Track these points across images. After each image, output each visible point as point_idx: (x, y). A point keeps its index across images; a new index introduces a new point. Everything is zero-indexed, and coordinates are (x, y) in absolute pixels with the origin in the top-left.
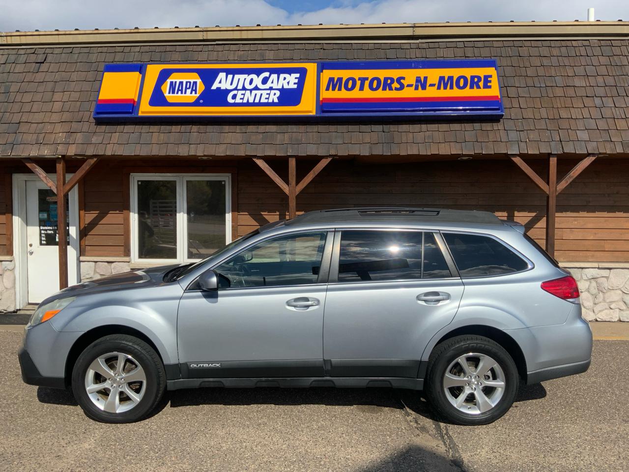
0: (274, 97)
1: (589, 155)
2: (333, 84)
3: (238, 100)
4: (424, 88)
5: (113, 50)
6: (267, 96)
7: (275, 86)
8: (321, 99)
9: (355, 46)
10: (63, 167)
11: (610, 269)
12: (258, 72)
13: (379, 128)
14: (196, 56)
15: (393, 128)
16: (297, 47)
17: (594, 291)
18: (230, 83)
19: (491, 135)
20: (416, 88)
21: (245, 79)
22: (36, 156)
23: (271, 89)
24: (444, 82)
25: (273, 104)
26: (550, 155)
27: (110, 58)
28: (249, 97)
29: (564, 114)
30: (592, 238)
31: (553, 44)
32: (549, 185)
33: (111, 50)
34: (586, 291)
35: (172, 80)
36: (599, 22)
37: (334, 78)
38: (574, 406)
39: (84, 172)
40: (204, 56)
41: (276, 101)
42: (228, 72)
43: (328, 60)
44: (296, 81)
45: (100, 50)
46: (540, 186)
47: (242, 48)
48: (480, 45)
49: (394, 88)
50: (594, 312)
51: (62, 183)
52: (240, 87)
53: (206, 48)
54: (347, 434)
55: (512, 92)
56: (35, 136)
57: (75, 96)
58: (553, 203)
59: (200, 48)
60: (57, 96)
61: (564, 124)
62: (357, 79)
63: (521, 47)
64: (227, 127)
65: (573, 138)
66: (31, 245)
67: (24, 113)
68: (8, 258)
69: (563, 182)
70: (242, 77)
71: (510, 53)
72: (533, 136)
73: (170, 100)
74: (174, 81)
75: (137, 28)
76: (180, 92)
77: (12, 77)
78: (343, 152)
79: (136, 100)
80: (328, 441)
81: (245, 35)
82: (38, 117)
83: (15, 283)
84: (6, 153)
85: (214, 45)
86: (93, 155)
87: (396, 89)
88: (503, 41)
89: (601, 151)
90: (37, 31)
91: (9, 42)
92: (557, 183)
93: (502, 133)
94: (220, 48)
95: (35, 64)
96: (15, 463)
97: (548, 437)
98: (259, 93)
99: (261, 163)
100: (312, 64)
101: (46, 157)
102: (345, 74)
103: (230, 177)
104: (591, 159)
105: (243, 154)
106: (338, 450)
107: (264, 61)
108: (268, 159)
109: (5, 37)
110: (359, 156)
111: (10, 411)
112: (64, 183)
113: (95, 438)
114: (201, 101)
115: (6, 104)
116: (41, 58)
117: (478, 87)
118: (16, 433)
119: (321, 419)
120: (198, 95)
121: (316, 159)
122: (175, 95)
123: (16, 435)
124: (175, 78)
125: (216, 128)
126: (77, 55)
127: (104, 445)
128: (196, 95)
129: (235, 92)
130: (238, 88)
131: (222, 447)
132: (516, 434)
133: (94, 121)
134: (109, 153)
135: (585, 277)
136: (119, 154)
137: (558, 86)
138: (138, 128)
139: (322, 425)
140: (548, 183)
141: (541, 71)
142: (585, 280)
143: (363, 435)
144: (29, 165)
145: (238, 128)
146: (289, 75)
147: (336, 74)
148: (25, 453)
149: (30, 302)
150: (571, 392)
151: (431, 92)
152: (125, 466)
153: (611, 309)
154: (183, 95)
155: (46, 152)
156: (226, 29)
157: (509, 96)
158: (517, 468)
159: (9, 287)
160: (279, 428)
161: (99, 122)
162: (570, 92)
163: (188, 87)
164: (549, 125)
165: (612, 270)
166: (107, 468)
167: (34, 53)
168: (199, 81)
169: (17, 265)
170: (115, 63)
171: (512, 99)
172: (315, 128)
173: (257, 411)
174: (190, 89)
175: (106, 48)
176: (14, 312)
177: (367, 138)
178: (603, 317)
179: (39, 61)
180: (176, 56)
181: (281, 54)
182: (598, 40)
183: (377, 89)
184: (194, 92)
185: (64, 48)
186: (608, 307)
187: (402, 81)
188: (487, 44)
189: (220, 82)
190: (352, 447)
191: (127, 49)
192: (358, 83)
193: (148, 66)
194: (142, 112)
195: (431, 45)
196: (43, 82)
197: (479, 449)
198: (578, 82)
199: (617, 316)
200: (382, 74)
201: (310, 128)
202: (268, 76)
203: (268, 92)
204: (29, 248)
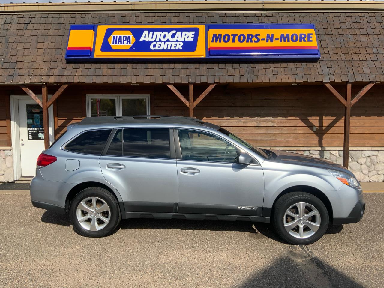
0: (180, 46)
1: (370, 82)
2: (216, 38)
3: (157, 48)
4: (272, 41)
5: (74, 16)
6: (175, 46)
7: (179, 39)
8: (209, 47)
9: (227, 15)
10: (46, 91)
11: (378, 151)
12: (169, 30)
13: (244, 65)
14: (128, 20)
15: (253, 65)
16: (191, 14)
17: (369, 164)
18: (151, 37)
19: (313, 70)
20: (267, 41)
21: (161, 35)
22: (29, 83)
23: (177, 41)
24: (284, 38)
25: (179, 51)
26: (347, 82)
27: (73, 21)
28: (164, 46)
29: (355, 58)
30: (368, 132)
31: (347, 15)
32: (347, 101)
33: (73, 16)
34: (364, 164)
35: (114, 35)
36: (374, 2)
37: (216, 34)
38: (376, 232)
39: (60, 93)
40: (133, 20)
41: (181, 48)
42: (150, 30)
43: (211, 23)
44: (193, 36)
45: (66, 15)
46: (342, 101)
47: (157, 15)
48: (303, 15)
49: (253, 41)
50: (368, 176)
51: (46, 101)
52: (158, 40)
53: (134, 15)
54: (250, 252)
55: (324, 44)
56: (27, 71)
57: (52, 45)
58: (349, 111)
59: (130, 15)
60: (40, 45)
61: (355, 64)
62: (231, 35)
63: (328, 16)
64: (150, 65)
65: (361, 72)
66: (22, 140)
67: (20, 56)
68: (9, 148)
69: (355, 99)
70: (159, 33)
71: (322, 20)
72: (337, 71)
73: (114, 48)
74: (116, 36)
75: (89, 2)
76: (120, 43)
77: (9, 33)
78: (223, 80)
79: (92, 48)
80: (240, 256)
81: (158, 7)
82: (28, 59)
83: (13, 164)
84: (9, 82)
85: (139, 13)
86: (66, 83)
87: (255, 41)
88: (317, 12)
89: (378, 80)
90: (24, 3)
91: (6, 10)
92: (351, 99)
93: (319, 69)
94: (143, 15)
95: (24, 24)
96: (52, 275)
97: (368, 250)
98: (170, 43)
99: (172, 88)
100: (202, 25)
101: (36, 84)
102: (223, 32)
103: (149, 96)
104: (372, 85)
105: (161, 82)
106: (248, 262)
107: (171, 23)
108: (176, 85)
109: (3, 7)
110: (233, 83)
111: (35, 243)
112: (47, 101)
113: (96, 259)
114: (134, 49)
115: (7, 50)
116: (27, 21)
117: (305, 41)
118: (45, 257)
119: (231, 243)
120: (131, 45)
121: (206, 85)
122: (117, 44)
123: (45, 258)
124: (116, 34)
125: (144, 66)
126: (51, 19)
127: (104, 263)
128: (130, 45)
129: (155, 43)
130: (157, 40)
131: (177, 262)
132: (349, 249)
133: (65, 61)
134: (76, 81)
135: (364, 156)
136: (82, 82)
137: (351, 40)
138: (93, 66)
139: (233, 247)
140: (346, 99)
141: (341, 31)
142: (363, 157)
143: (259, 252)
144: (24, 89)
145: (157, 66)
146: (188, 33)
147: (217, 32)
148: (56, 269)
149: (22, 176)
150: (371, 224)
151: (276, 44)
152: (122, 275)
153: (379, 174)
154: (122, 44)
155: (35, 81)
156: (146, 3)
157: (322, 46)
158: (357, 269)
159: (10, 167)
160: (207, 249)
161: (68, 62)
162: (358, 44)
163: (125, 39)
164: (346, 64)
165: (379, 152)
166: (111, 277)
167: (23, 17)
168: (132, 36)
169: (14, 153)
170: (76, 24)
171: (324, 48)
172: (205, 66)
173: (190, 239)
174: (126, 41)
175: (70, 14)
176: (13, 182)
177: (237, 72)
178: (374, 179)
179: (27, 23)
180: (115, 20)
181: (181, 19)
182: (374, 13)
183: (243, 41)
184: (129, 43)
185: (42, 14)
186: (377, 173)
187: (258, 36)
188: (308, 14)
189: (145, 37)
190: (256, 259)
191: (83, 16)
192: (232, 38)
193: (98, 26)
194: (97, 56)
195: (274, 15)
196: (30, 36)
197: (331, 258)
198: (363, 38)
199: (382, 178)
200: (246, 32)
201: (202, 66)
202: (175, 33)
203: (176, 43)
204: (21, 142)
